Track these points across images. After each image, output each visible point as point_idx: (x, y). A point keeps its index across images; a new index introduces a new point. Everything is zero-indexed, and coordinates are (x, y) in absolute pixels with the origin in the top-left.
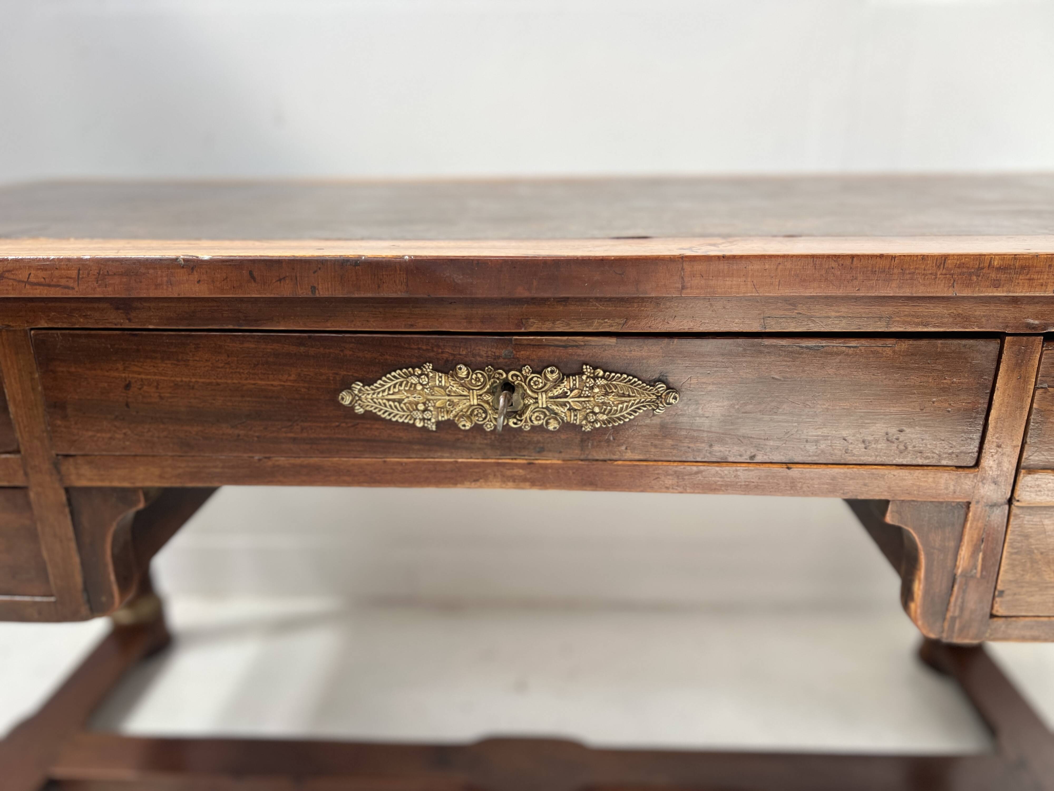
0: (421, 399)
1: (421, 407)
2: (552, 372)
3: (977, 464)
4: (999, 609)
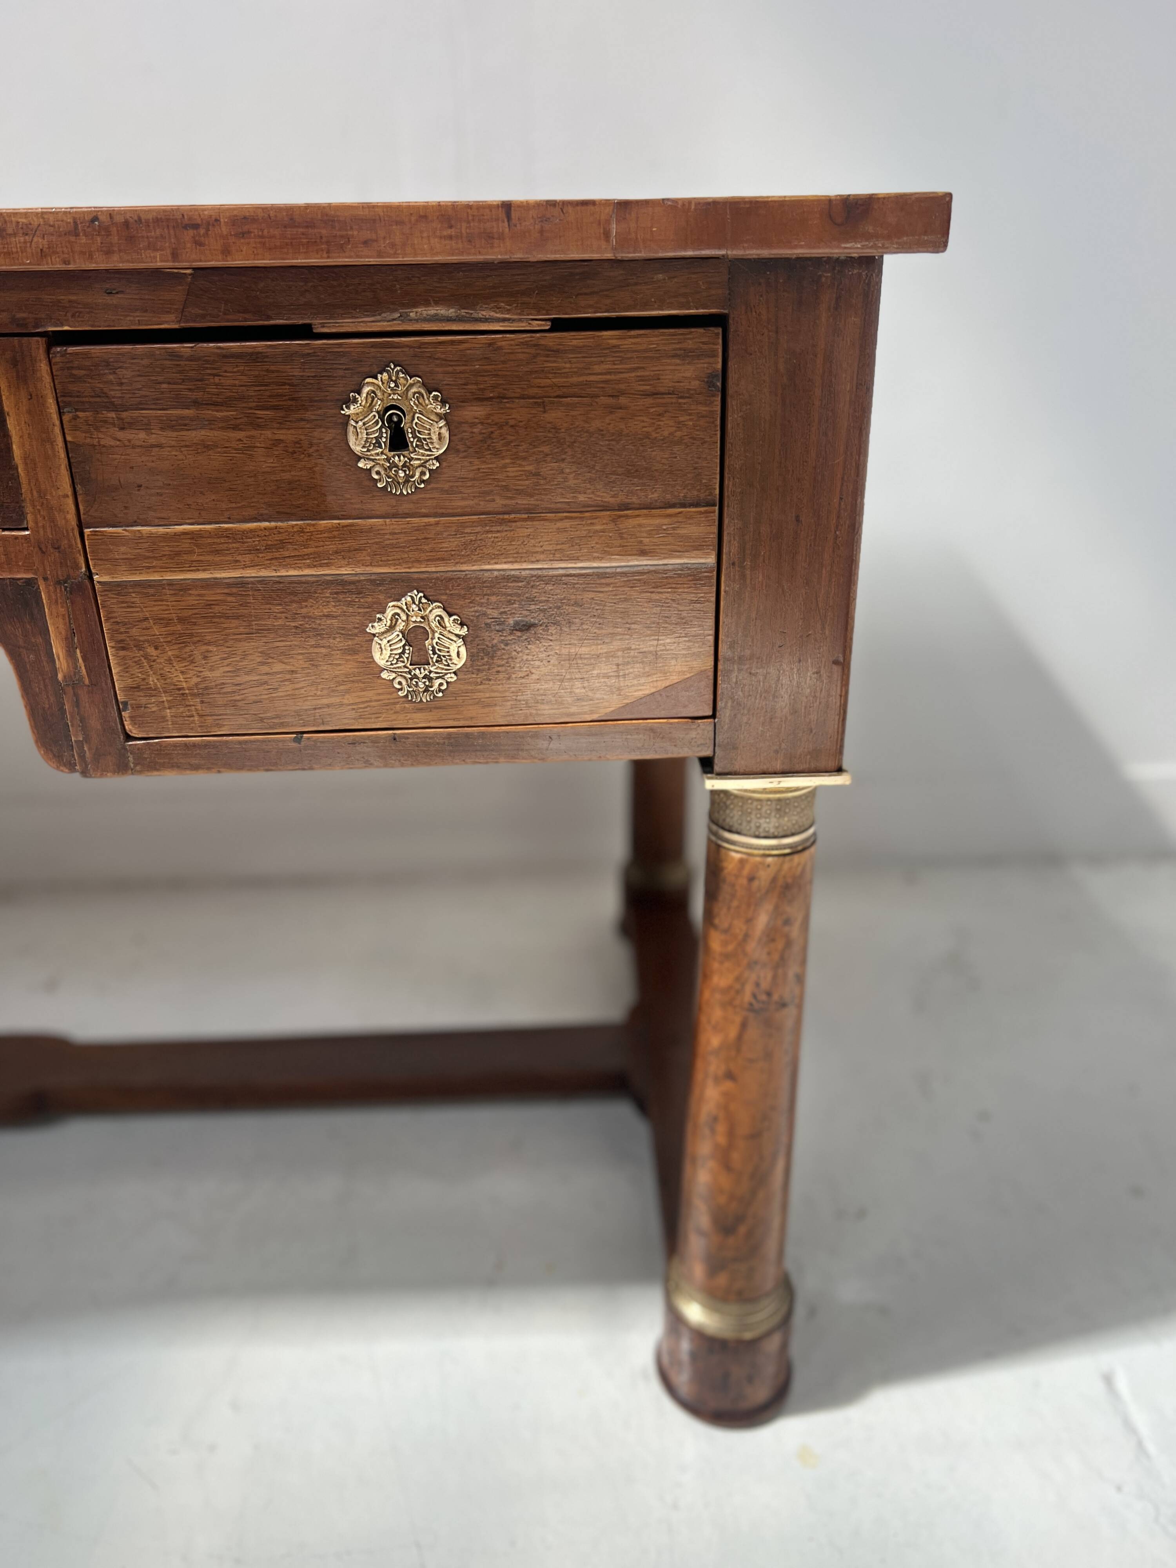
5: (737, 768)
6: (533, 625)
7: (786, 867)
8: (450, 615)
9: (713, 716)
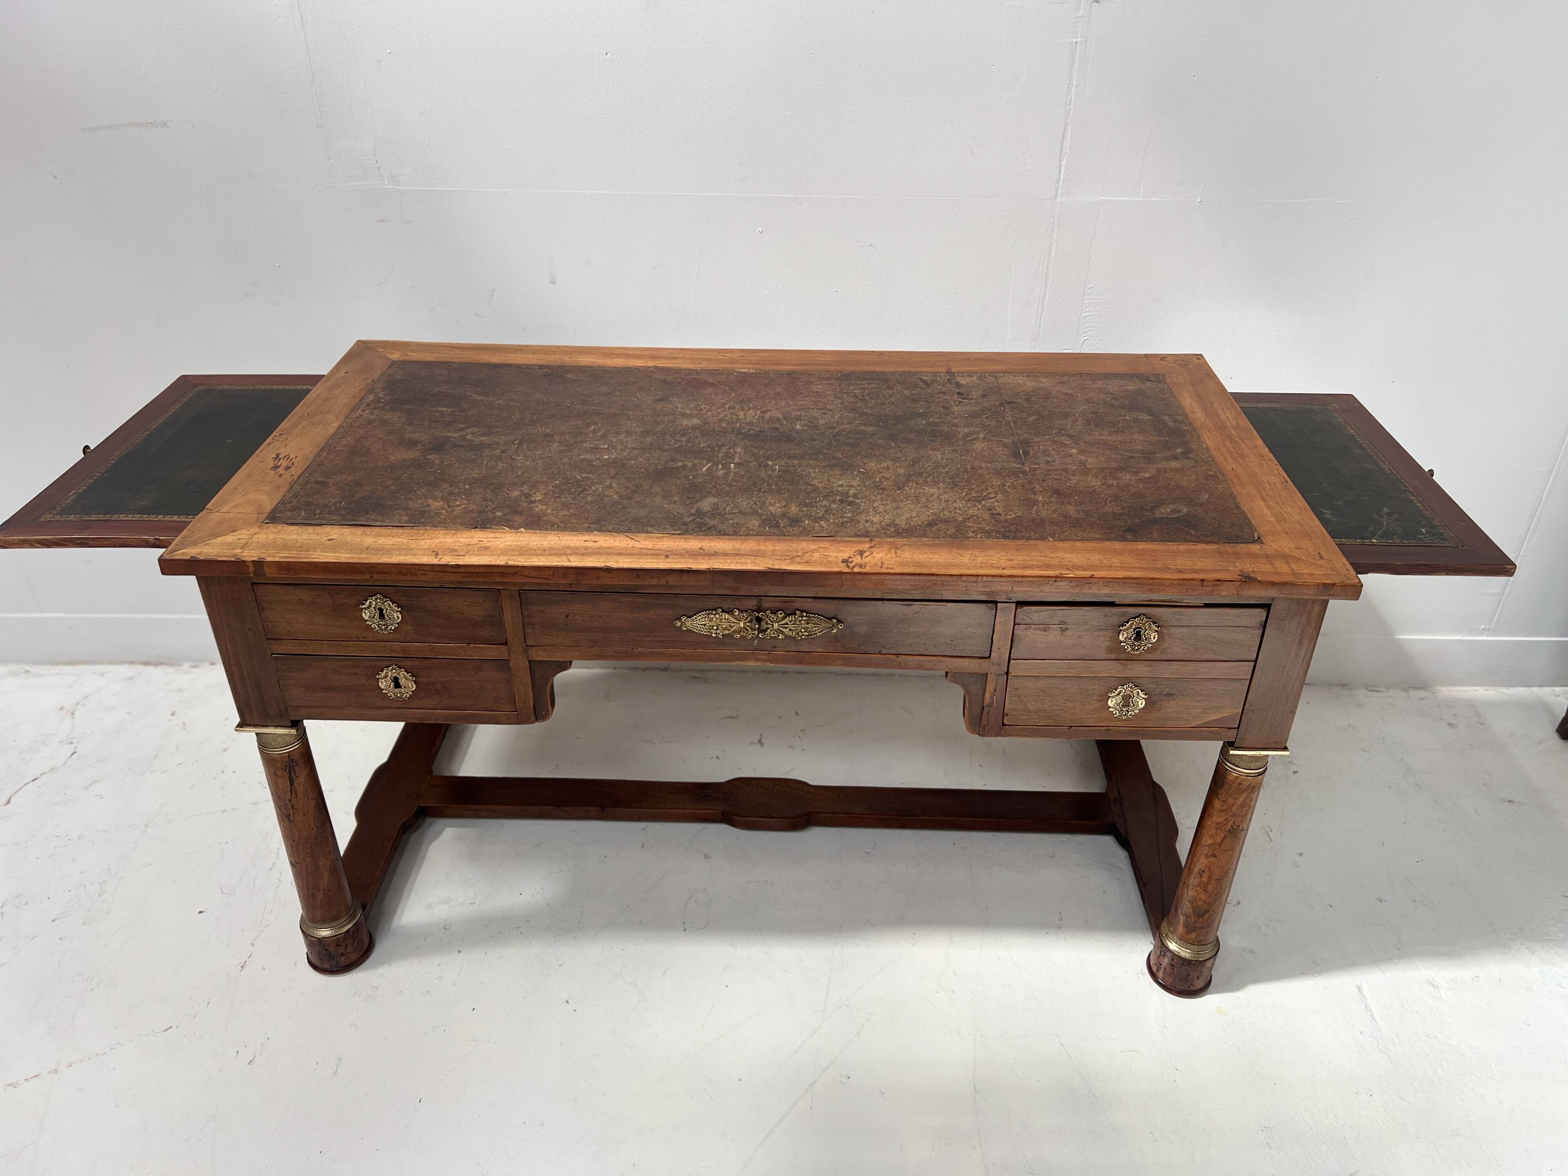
0: (715, 624)
1: (715, 628)
2: (781, 614)
3: (989, 657)
4: (1005, 722)
5: (1244, 745)
6: (1173, 695)
7: (1255, 780)
8: (1142, 691)
9: (1238, 728)
